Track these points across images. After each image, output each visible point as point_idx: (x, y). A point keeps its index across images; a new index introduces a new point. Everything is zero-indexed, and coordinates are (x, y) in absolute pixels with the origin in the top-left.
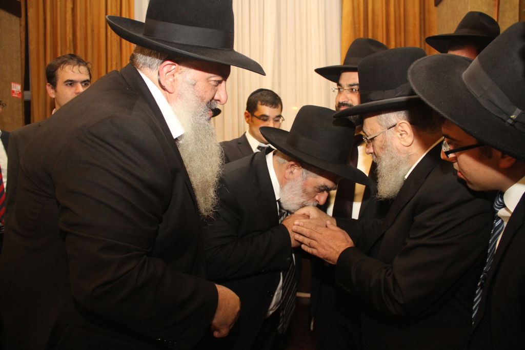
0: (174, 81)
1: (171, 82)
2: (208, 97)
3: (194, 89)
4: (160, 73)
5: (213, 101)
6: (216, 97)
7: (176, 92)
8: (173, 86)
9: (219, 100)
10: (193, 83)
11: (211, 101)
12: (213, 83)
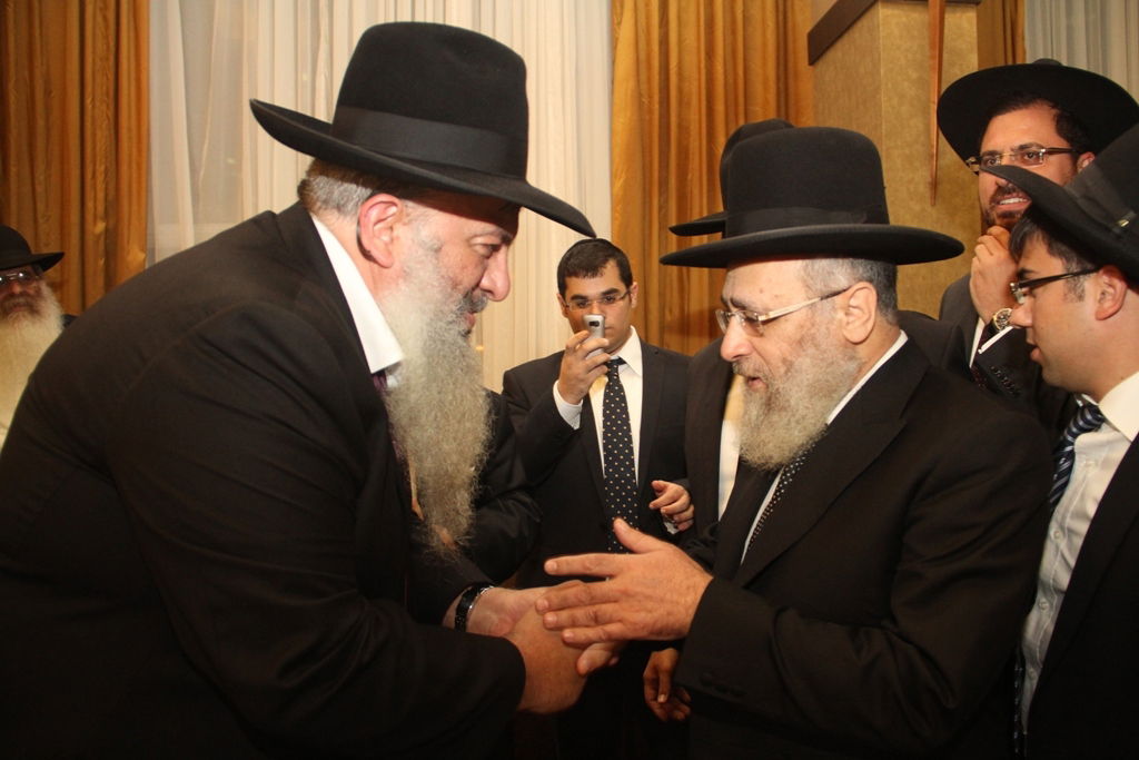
0: (392, 240)
1: (386, 244)
2: (467, 280)
3: (437, 259)
4: (362, 222)
5: (478, 292)
6: (485, 283)
7: (397, 266)
8: (390, 253)
9: (490, 292)
10: (436, 247)
11: (473, 289)
12: (482, 251)
